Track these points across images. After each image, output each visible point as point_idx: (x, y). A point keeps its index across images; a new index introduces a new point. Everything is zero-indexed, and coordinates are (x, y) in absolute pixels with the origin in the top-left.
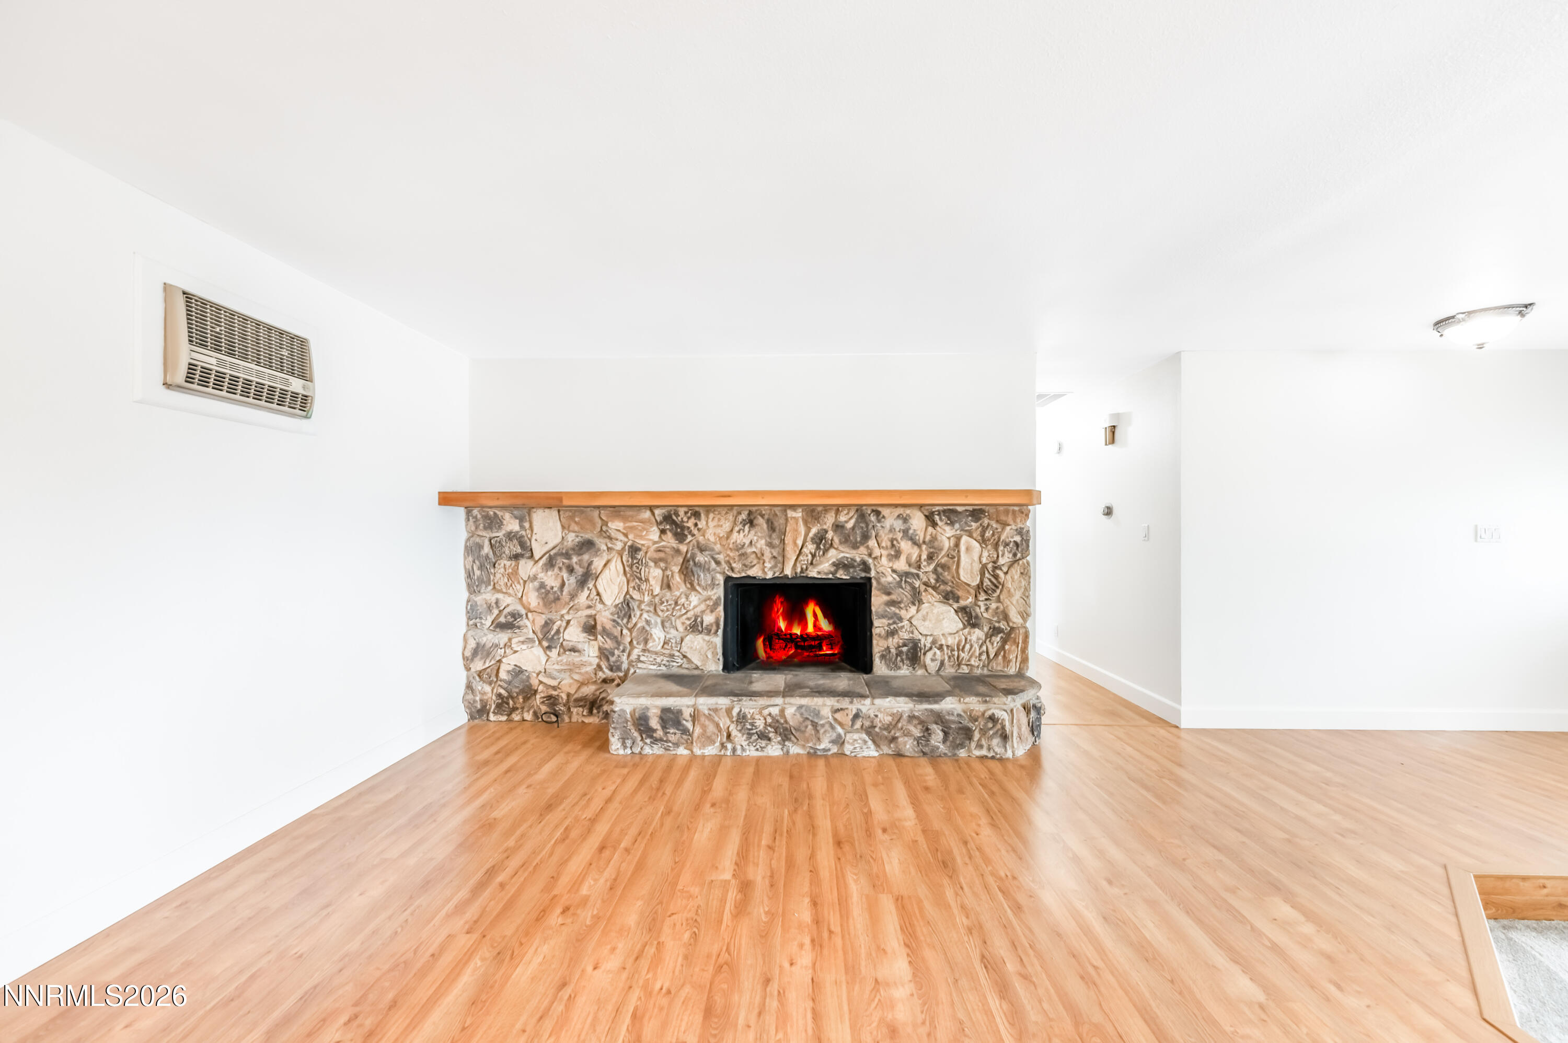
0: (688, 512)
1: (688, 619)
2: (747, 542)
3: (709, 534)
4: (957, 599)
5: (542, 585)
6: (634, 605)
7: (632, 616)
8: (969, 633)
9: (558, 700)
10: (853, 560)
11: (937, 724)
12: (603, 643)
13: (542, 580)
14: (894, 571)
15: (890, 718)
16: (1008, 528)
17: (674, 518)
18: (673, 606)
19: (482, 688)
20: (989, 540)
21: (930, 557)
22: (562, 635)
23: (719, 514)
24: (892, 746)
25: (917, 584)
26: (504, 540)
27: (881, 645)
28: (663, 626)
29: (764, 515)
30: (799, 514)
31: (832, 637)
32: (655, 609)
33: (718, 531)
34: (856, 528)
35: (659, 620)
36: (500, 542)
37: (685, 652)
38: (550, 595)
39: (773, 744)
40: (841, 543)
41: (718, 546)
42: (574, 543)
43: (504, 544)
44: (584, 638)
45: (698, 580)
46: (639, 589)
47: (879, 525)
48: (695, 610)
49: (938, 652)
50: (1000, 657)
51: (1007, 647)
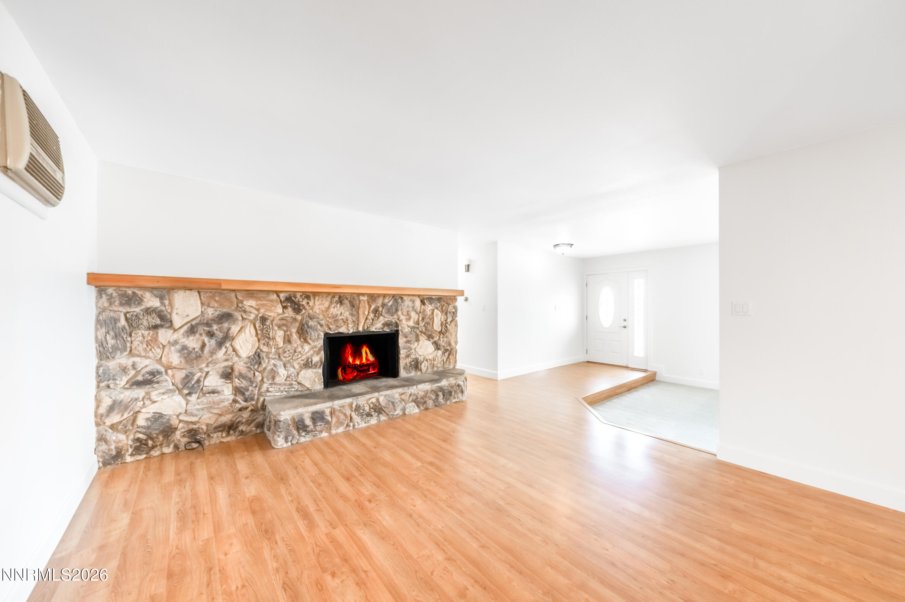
0: (302, 296)
1: (303, 360)
2: (339, 313)
3: (316, 309)
4: (433, 338)
5: (184, 348)
6: (263, 355)
7: (262, 363)
8: (437, 353)
9: (199, 431)
10: (392, 322)
11: (440, 392)
12: (240, 384)
13: (184, 344)
14: (408, 326)
15: (423, 393)
16: (450, 306)
17: (293, 299)
18: (293, 353)
19: (117, 437)
20: (444, 311)
21: (423, 319)
22: (202, 383)
23: (322, 297)
24: (424, 405)
25: (418, 332)
26: (142, 314)
27: (403, 362)
28: (285, 367)
29: (348, 298)
30: (365, 298)
31: (374, 364)
32: (279, 357)
33: (322, 307)
34: (393, 306)
35: (282, 363)
36: (136, 316)
37: (300, 381)
38: (192, 354)
39: (374, 417)
40: (386, 313)
41: (321, 316)
42: (214, 315)
43: (141, 317)
44: (222, 382)
45: (310, 336)
46: (268, 345)
47: (402, 304)
48: (307, 354)
49: (426, 362)
50: (448, 362)
51: (450, 357)
